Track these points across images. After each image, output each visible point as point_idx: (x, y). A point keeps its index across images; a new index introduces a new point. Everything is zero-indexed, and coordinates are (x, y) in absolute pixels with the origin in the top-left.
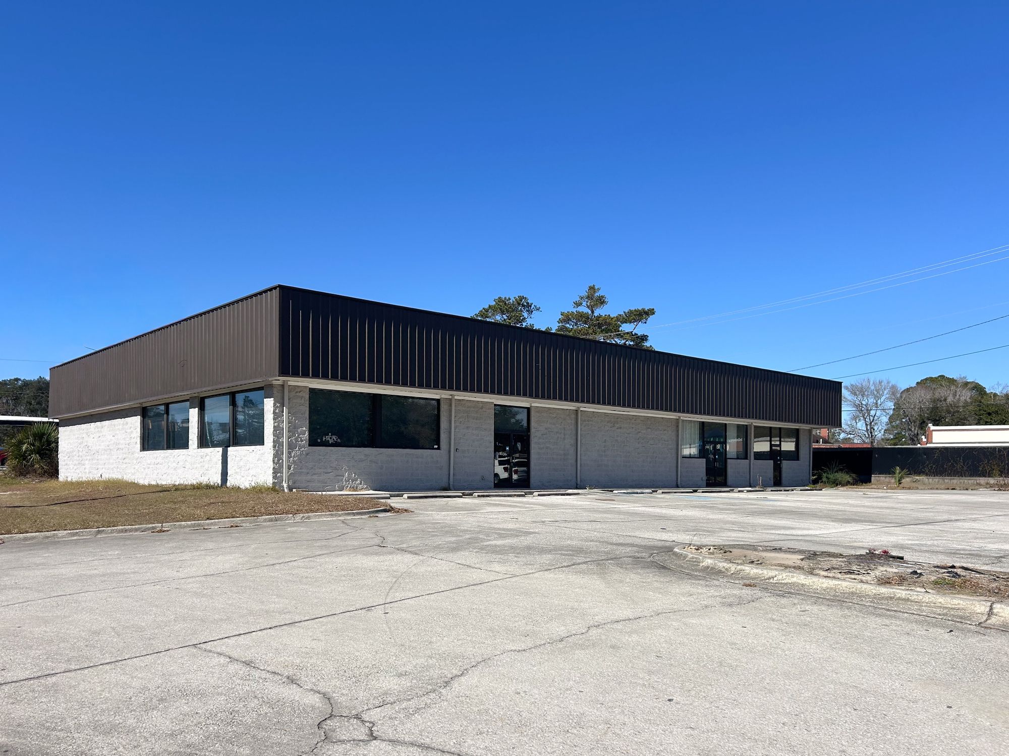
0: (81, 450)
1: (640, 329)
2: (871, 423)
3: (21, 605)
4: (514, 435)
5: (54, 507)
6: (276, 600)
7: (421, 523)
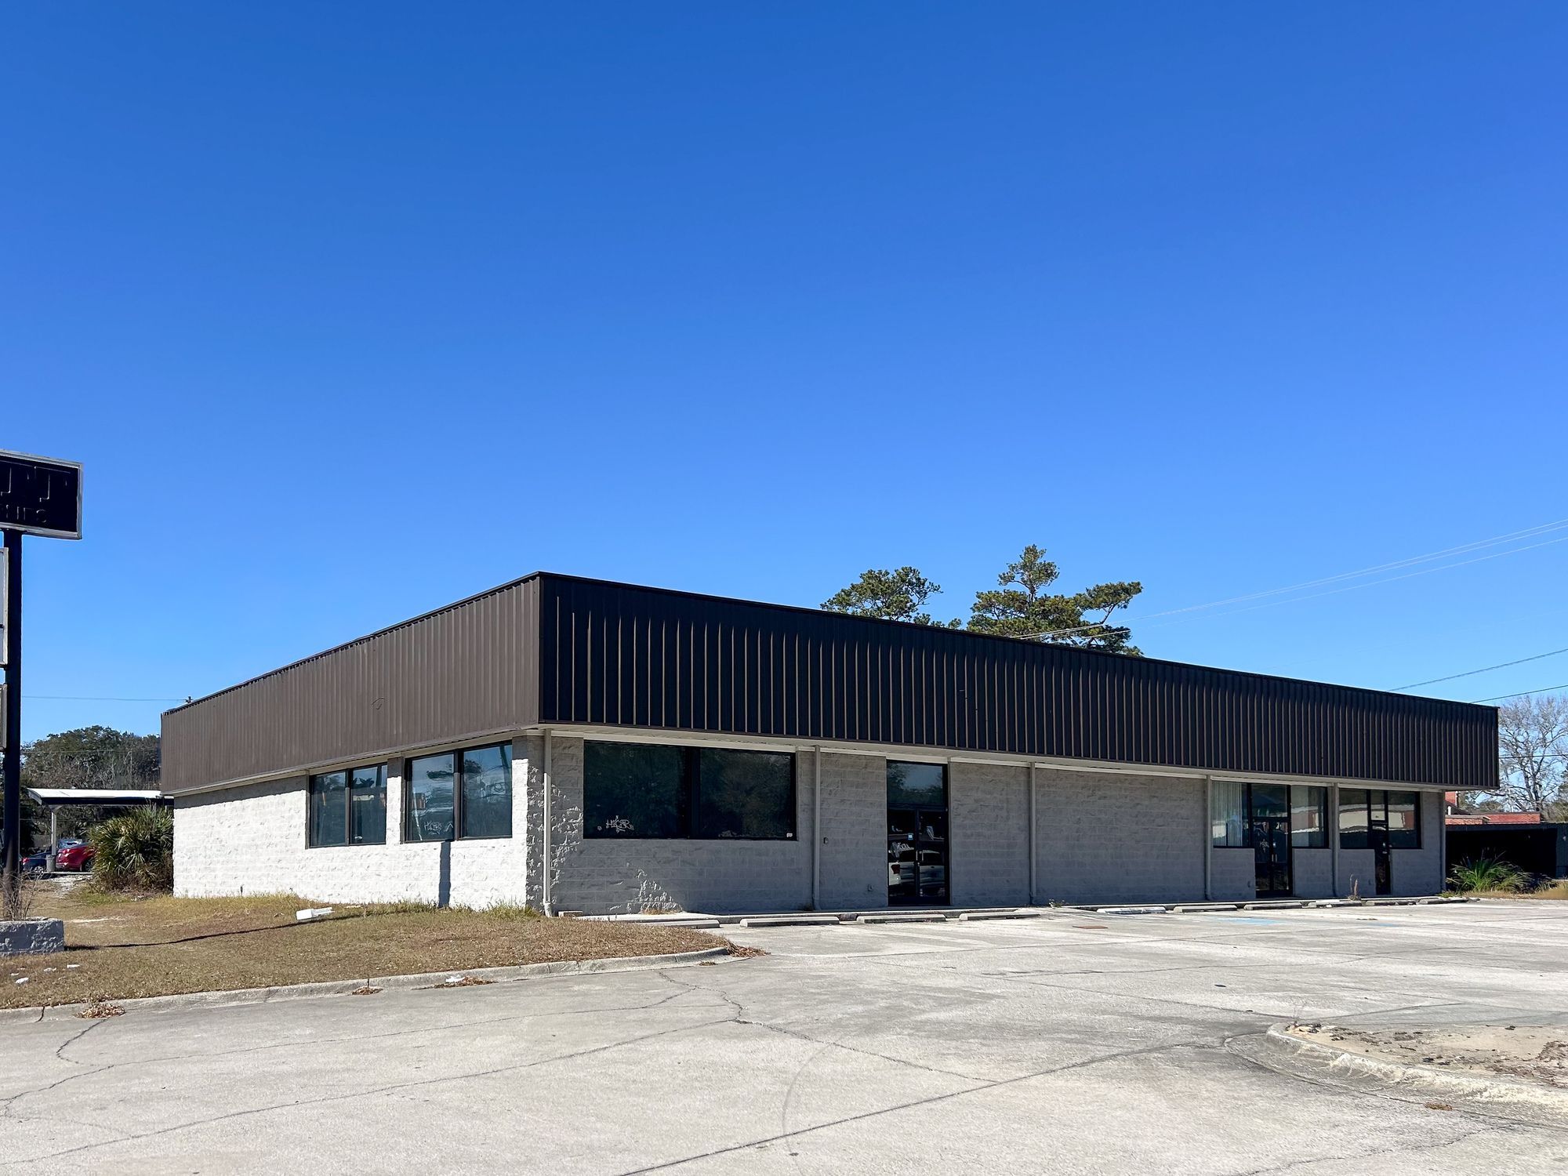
0: (209, 846)
1: (1116, 618)
2: (1534, 775)
3: (186, 1129)
4: (921, 814)
5: (185, 947)
6: (599, 1125)
7: (792, 976)
